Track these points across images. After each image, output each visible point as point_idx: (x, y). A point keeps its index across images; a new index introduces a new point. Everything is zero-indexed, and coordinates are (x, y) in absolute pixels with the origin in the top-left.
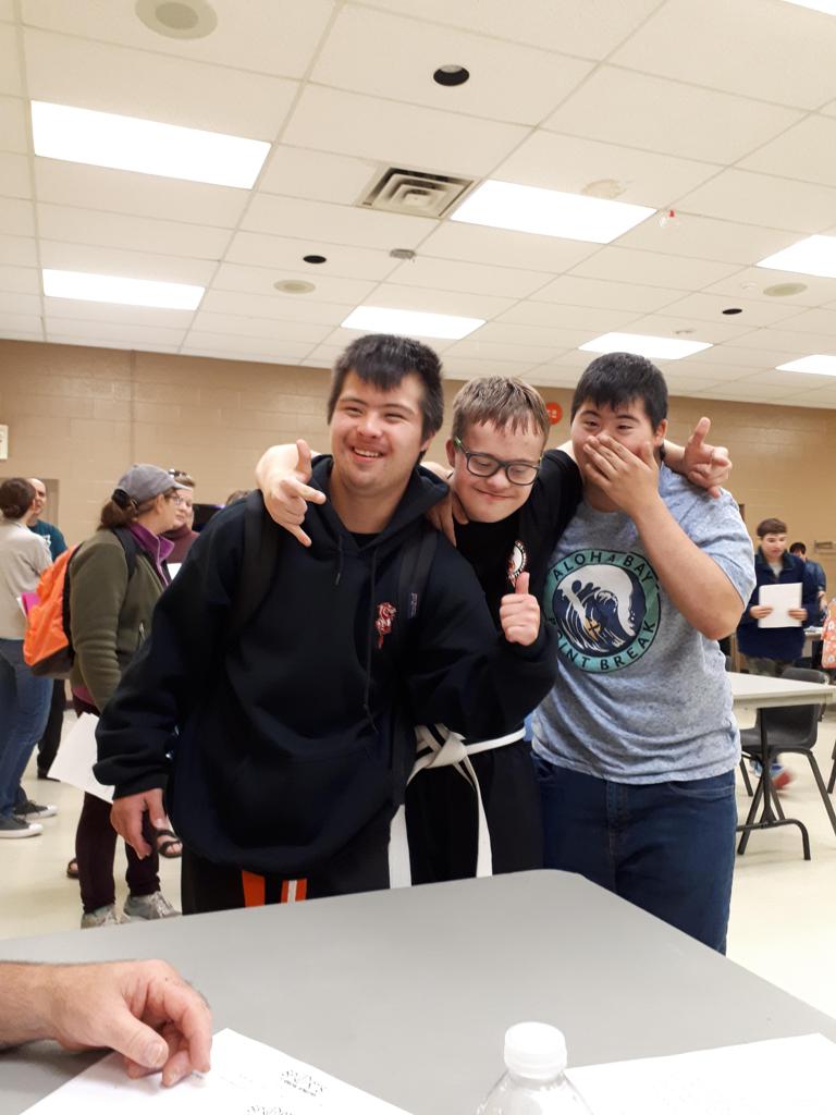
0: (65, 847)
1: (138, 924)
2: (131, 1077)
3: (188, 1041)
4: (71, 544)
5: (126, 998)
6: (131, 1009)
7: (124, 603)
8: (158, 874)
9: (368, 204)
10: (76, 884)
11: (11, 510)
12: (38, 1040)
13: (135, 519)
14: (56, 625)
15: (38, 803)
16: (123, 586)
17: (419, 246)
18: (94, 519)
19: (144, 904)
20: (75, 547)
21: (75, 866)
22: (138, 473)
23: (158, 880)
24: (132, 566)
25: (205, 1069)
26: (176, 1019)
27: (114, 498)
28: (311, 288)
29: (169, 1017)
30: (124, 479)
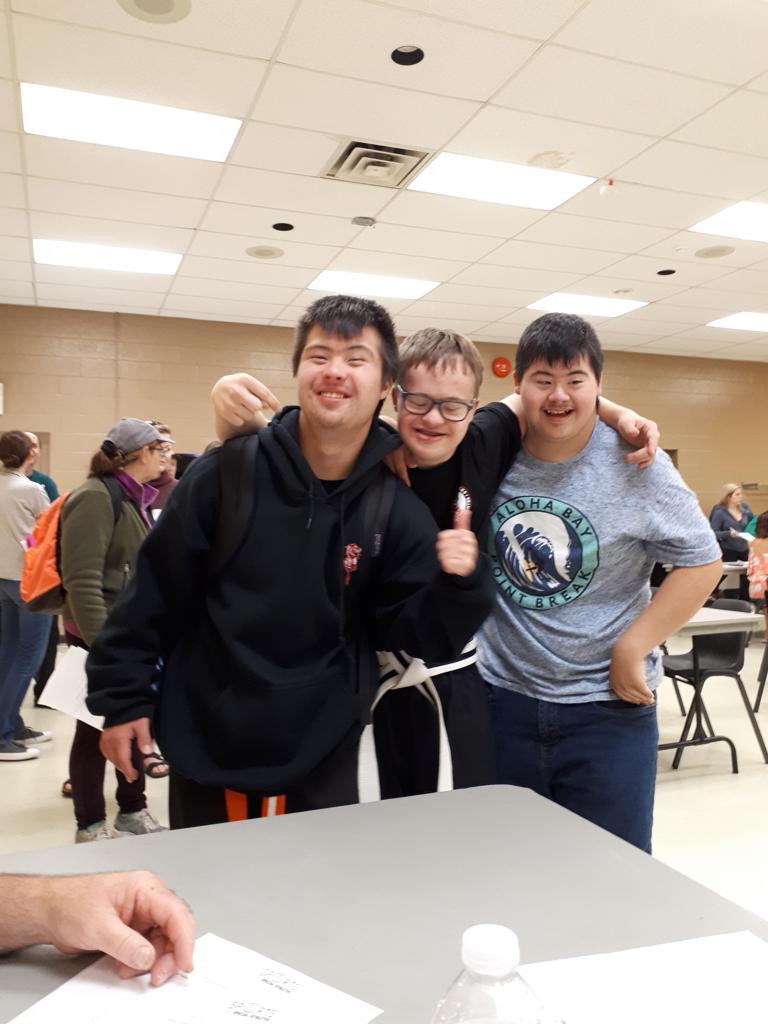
0: (60, 769)
1: (128, 839)
2: (122, 978)
3: (172, 944)
4: (64, 492)
5: (116, 906)
6: (121, 915)
7: (111, 546)
8: (145, 793)
9: (331, 175)
10: (70, 803)
11: (11, 460)
12: (36, 944)
13: (122, 468)
14: (49, 566)
15: (35, 729)
16: (110, 529)
17: (379, 213)
18: (84, 469)
19: (133, 820)
20: (68, 493)
21: (69, 786)
22: (126, 426)
23: (144, 798)
24: (118, 511)
25: (189, 970)
26: (161, 923)
27: (103, 448)
28: (280, 253)
29: (155, 923)
30: (113, 431)
